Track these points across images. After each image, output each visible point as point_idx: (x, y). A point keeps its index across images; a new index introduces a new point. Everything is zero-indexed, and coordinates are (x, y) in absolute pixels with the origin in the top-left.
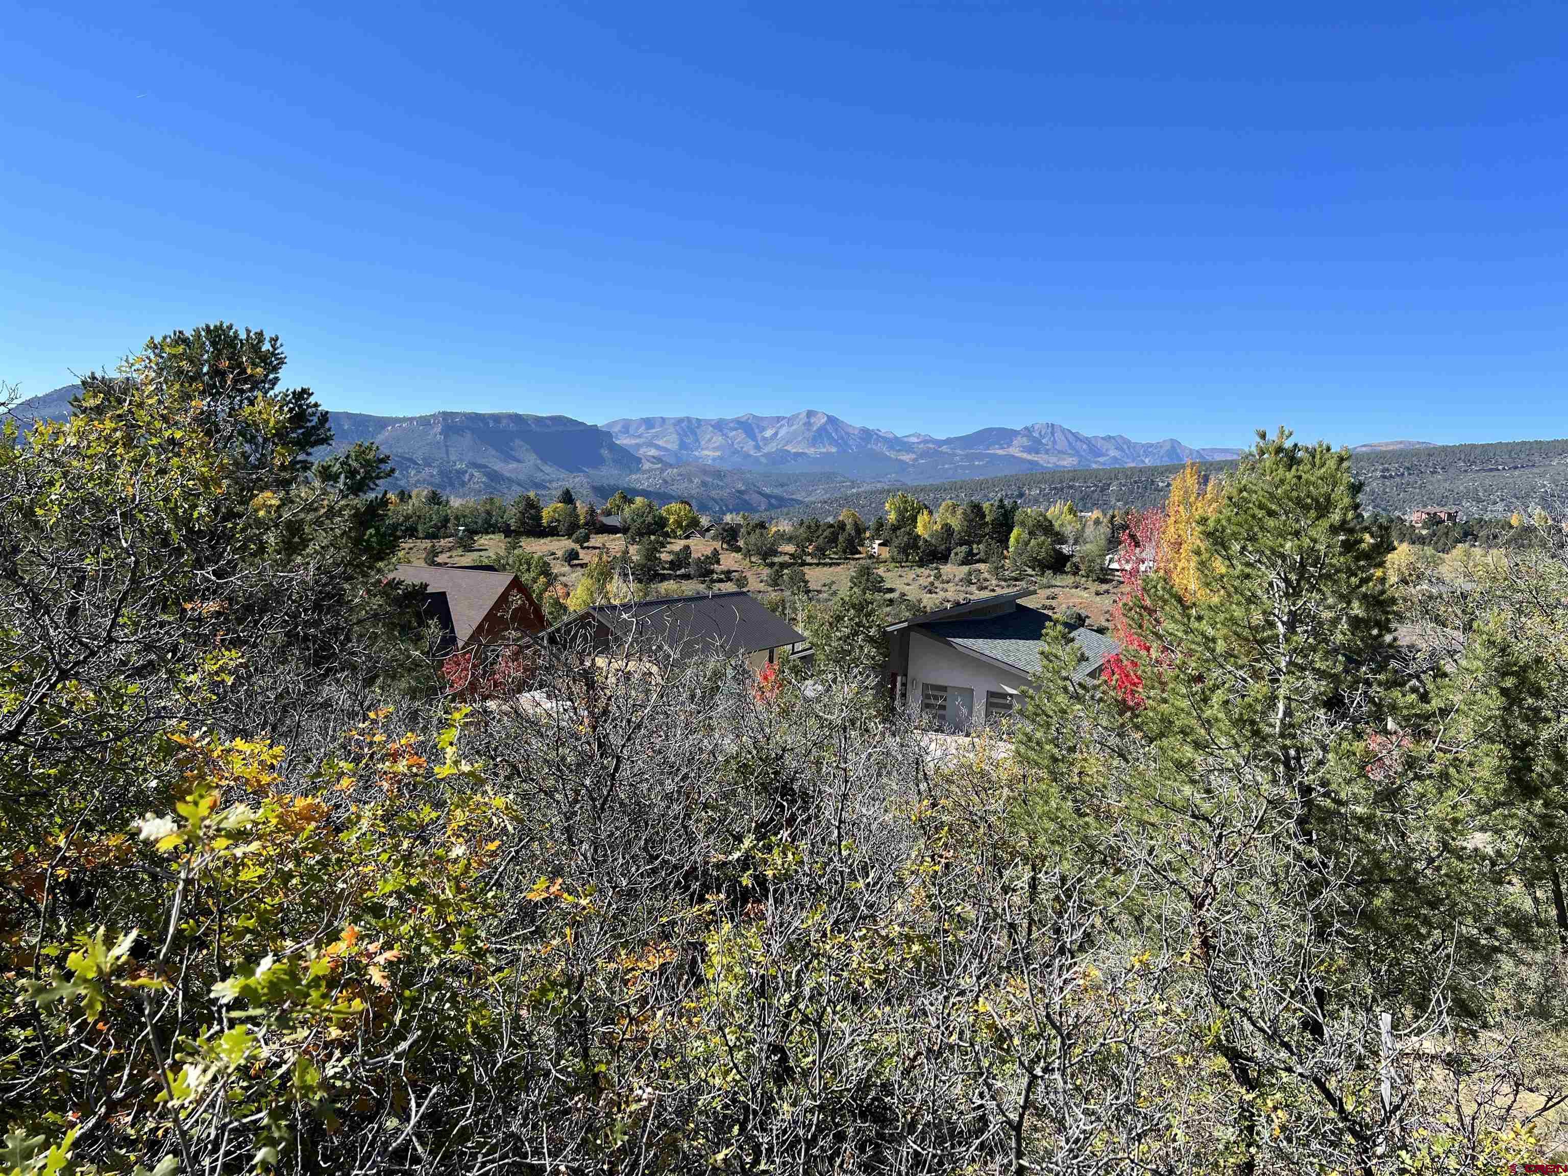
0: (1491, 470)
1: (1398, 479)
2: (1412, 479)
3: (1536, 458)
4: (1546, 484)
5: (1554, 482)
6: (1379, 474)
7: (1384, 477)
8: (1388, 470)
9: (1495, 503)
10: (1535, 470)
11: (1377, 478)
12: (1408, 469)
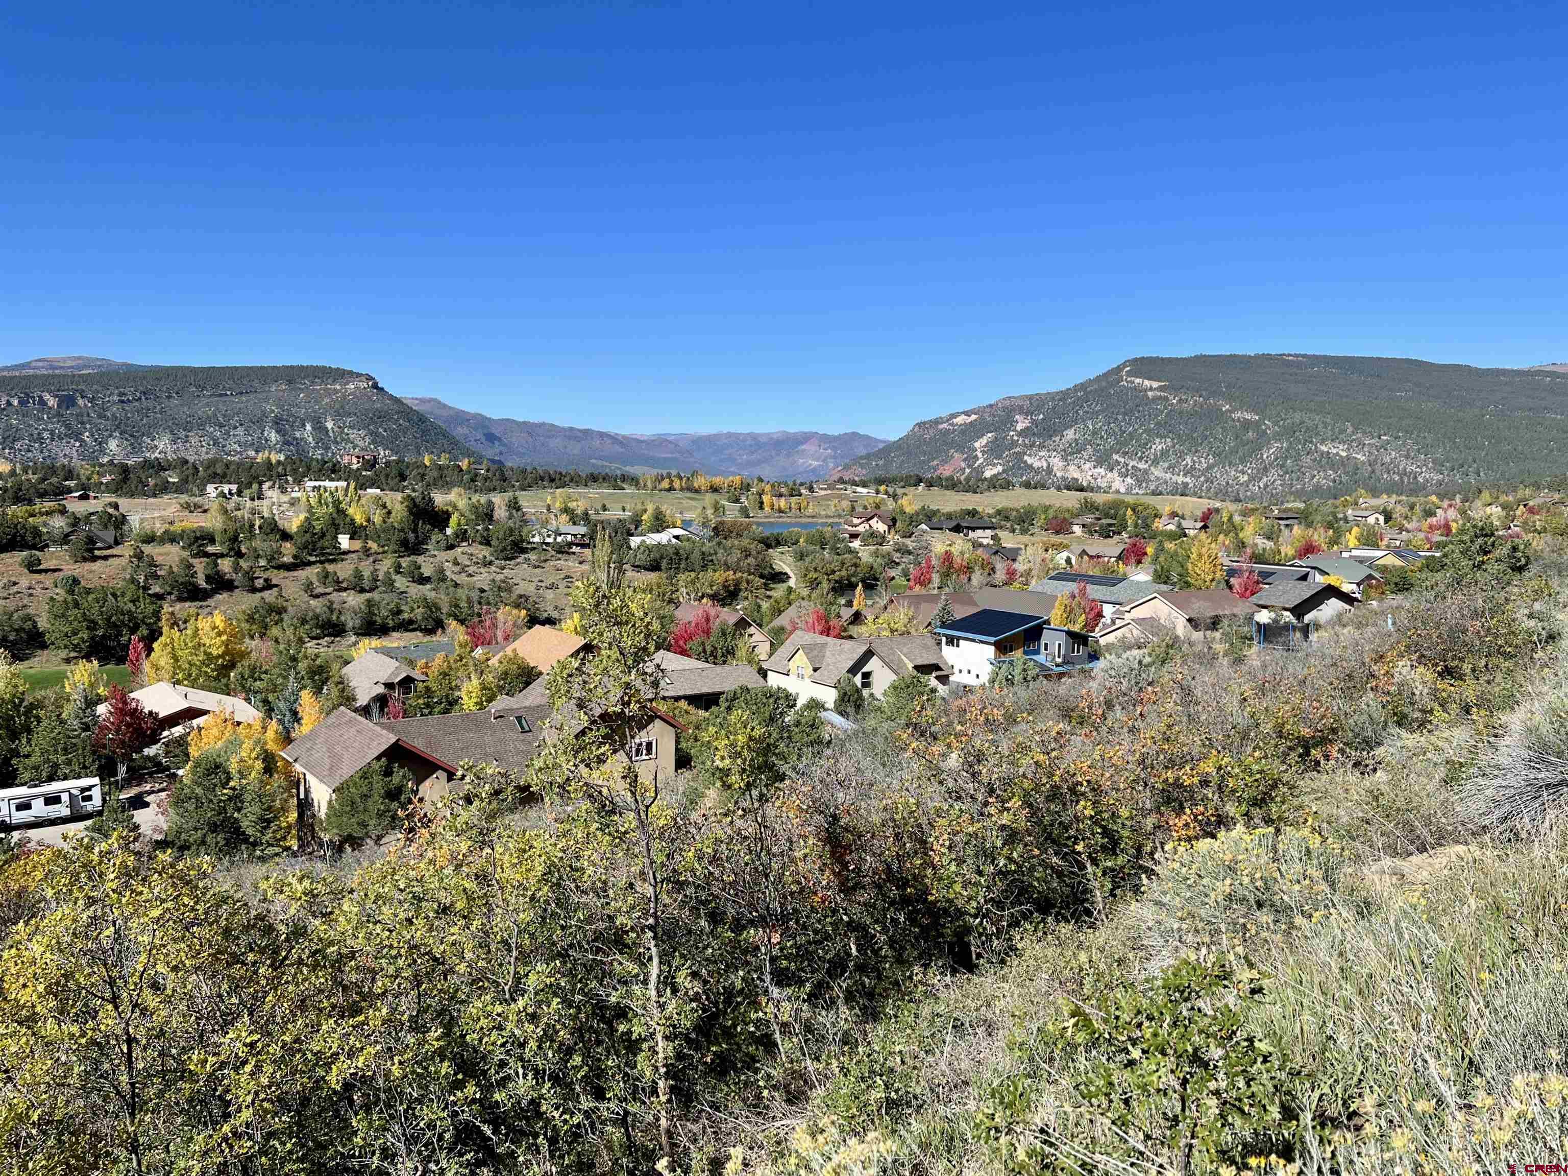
0: (221, 395)
1: (136, 404)
2: (150, 404)
3: (256, 384)
4: (272, 409)
5: (281, 407)
6: (116, 398)
7: (123, 402)
8: (124, 394)
9: (235, 428)
10: (258, 396)
11: (114, 403)
12: (145, 393)
